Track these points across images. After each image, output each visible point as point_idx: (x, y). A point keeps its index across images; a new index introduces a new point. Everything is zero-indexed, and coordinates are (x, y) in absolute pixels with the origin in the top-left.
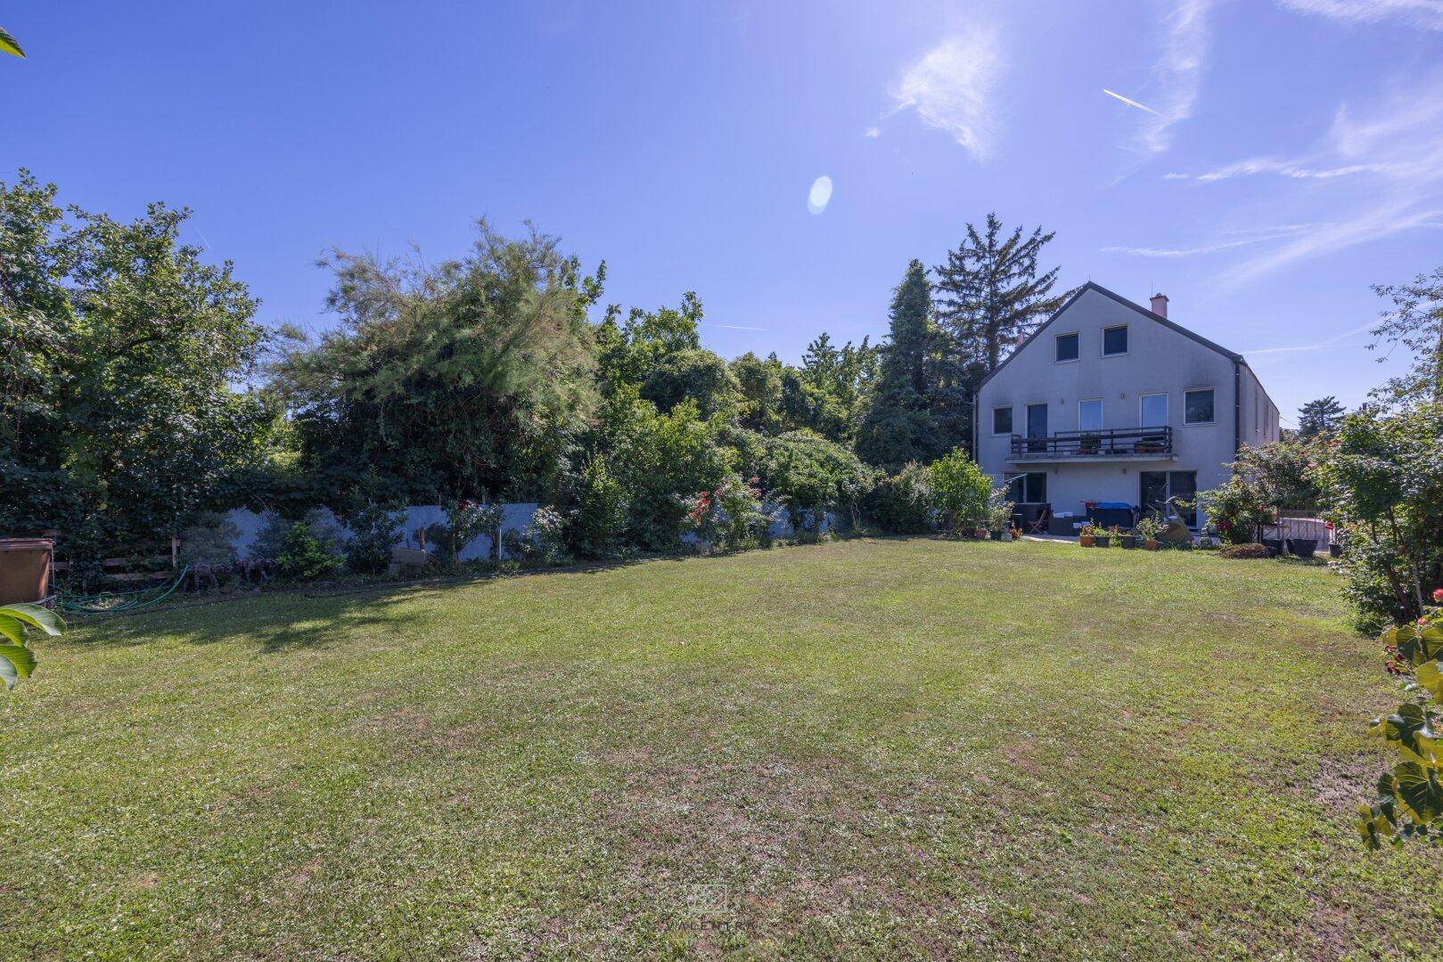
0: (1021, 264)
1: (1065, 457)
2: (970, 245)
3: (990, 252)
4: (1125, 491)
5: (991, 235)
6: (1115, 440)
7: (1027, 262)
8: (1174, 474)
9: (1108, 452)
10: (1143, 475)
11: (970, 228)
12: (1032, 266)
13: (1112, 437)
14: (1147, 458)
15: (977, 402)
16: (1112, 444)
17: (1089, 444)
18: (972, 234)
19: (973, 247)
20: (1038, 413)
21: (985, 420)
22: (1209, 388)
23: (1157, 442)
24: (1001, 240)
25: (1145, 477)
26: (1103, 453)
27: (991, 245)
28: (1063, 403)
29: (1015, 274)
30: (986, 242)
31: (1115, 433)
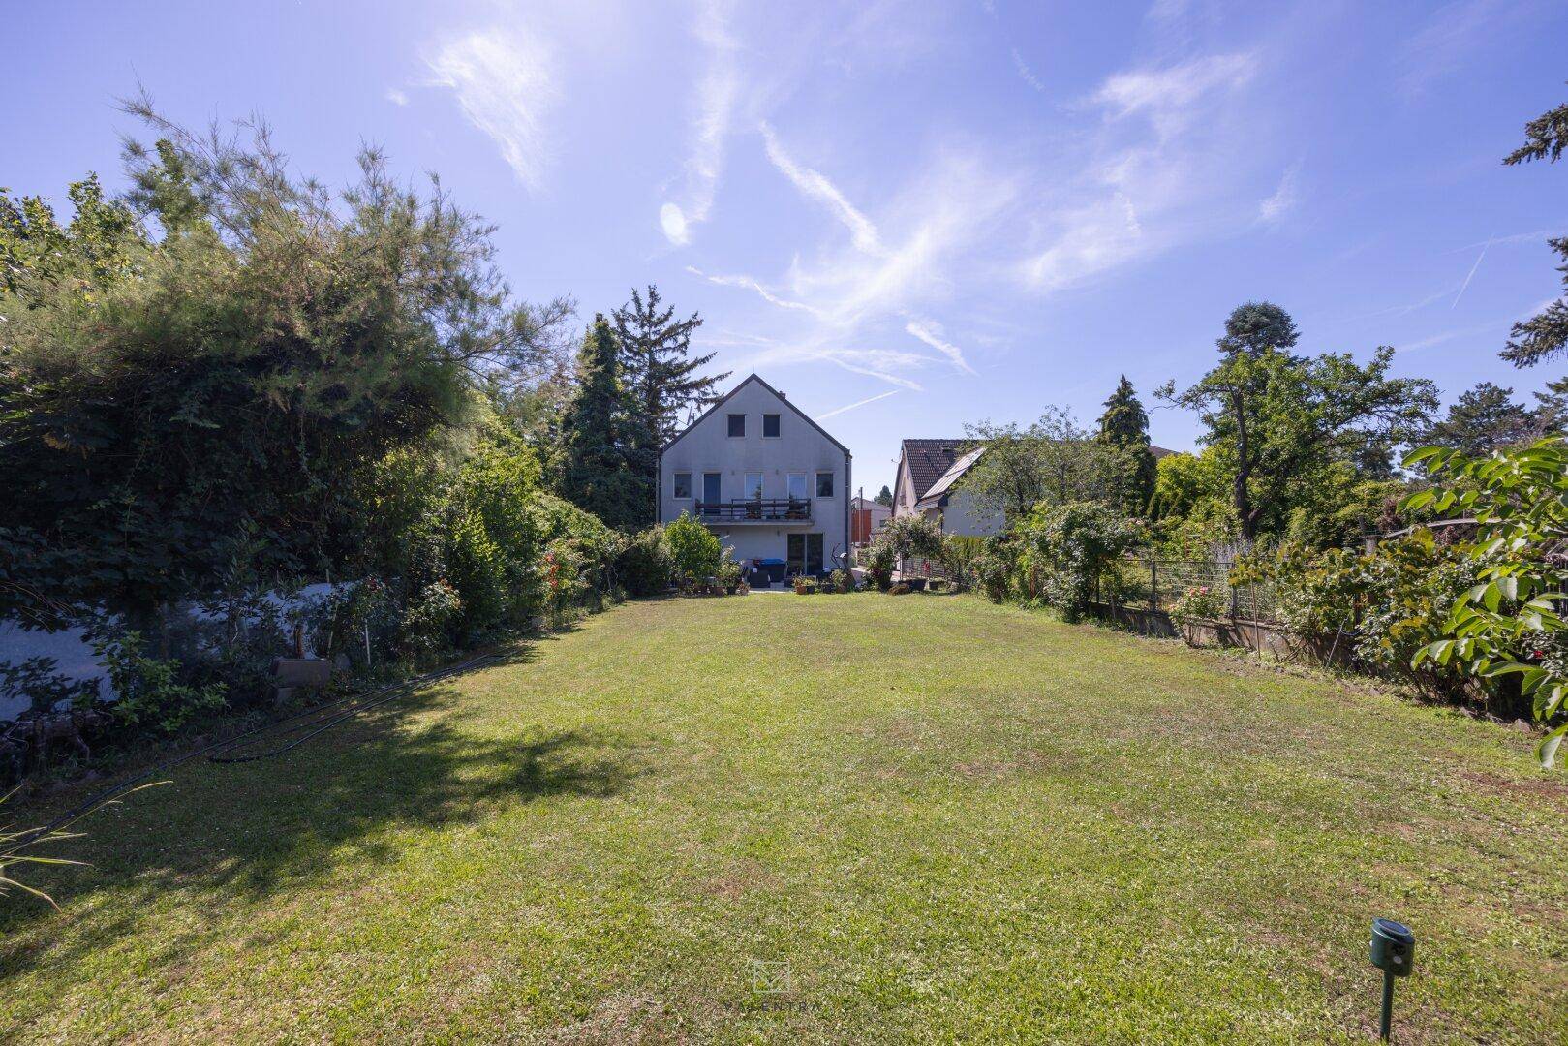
0: (676, 340)
1: (736, 521)
2: (632, 309)
3: (649, 321)
4: (776, 549)
5: (651, 306)
6: (777, 508)
7: (681, 339)
8: (809, 536)
9: (769, 518)
10: (789, 535)
11: (635, 293)
12: (685, 344)
13: (773, 505)
14: (792, 523)
15: (660, 465)
16: (774, 511)
17: (754, 510)
18: (637, 301)
19: (635, 313)
20: (713, 480)
21: (667, 484)
22: (831, 472)
23: (798, 510)
24: (660, 310)
25: (791, 537)
26: (765, 518)
27: (651, 315)
28: (733, 473)
29: (670, 348)
30: (646, 310)
31: (777, 502)
